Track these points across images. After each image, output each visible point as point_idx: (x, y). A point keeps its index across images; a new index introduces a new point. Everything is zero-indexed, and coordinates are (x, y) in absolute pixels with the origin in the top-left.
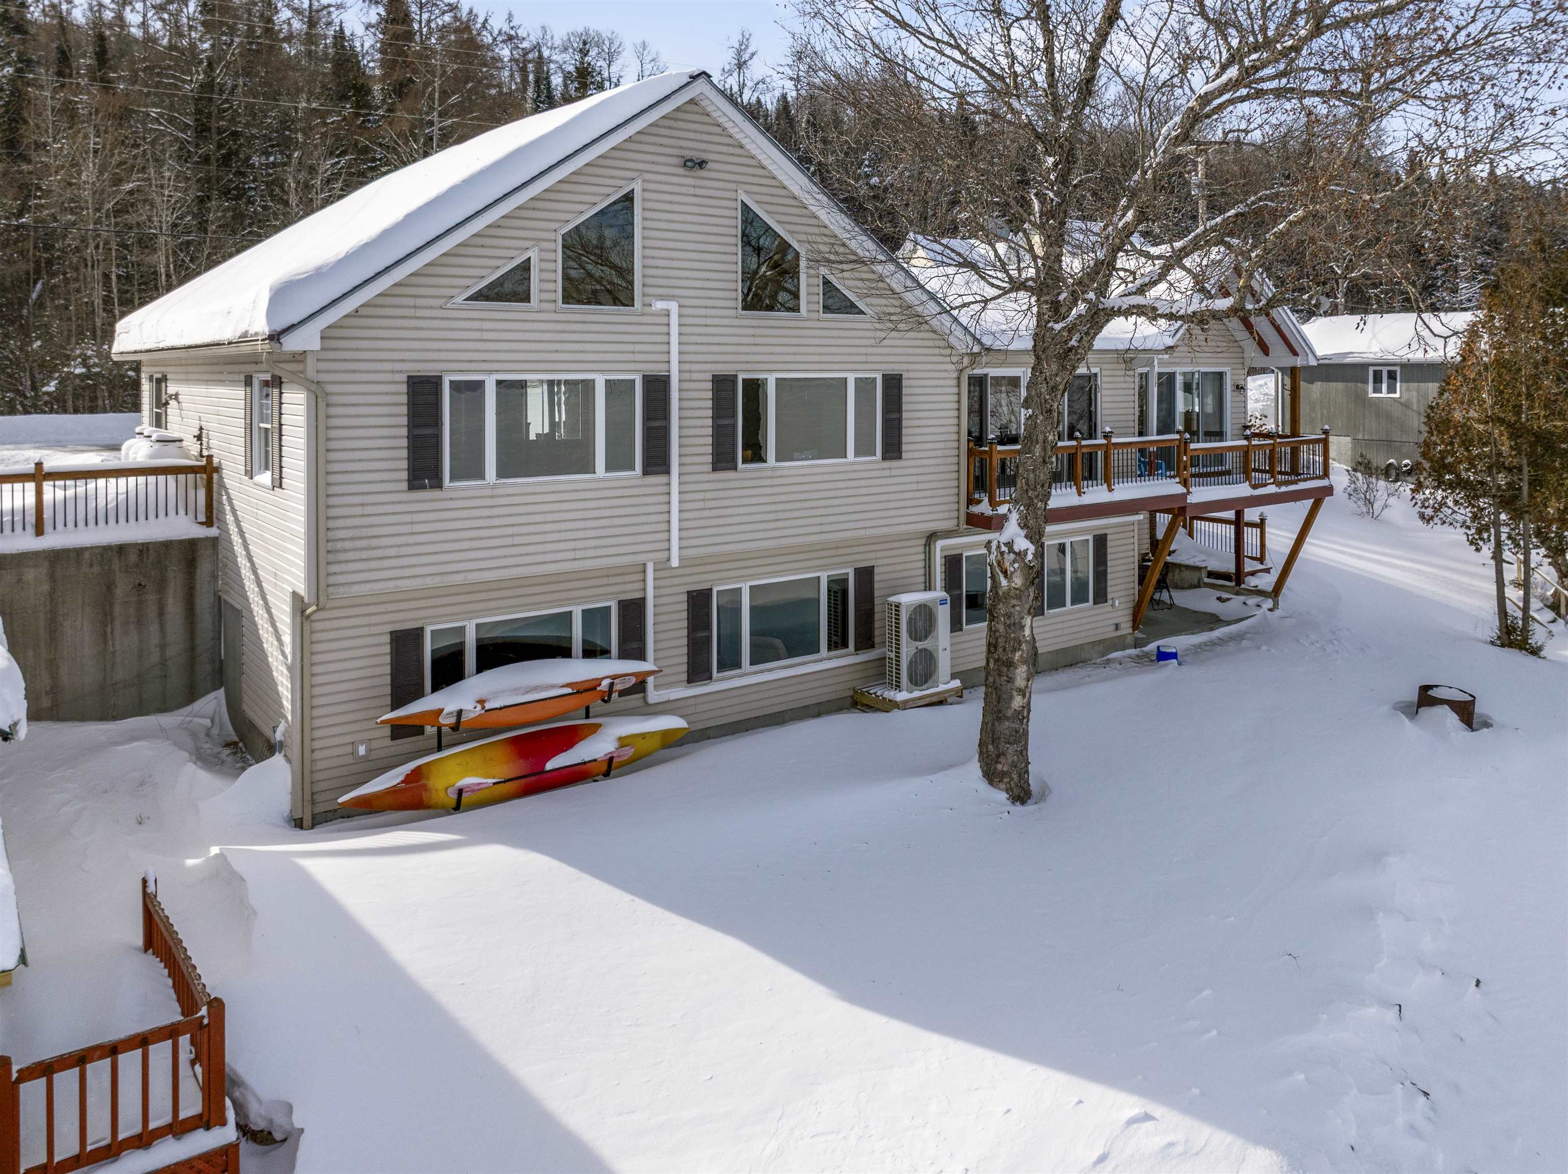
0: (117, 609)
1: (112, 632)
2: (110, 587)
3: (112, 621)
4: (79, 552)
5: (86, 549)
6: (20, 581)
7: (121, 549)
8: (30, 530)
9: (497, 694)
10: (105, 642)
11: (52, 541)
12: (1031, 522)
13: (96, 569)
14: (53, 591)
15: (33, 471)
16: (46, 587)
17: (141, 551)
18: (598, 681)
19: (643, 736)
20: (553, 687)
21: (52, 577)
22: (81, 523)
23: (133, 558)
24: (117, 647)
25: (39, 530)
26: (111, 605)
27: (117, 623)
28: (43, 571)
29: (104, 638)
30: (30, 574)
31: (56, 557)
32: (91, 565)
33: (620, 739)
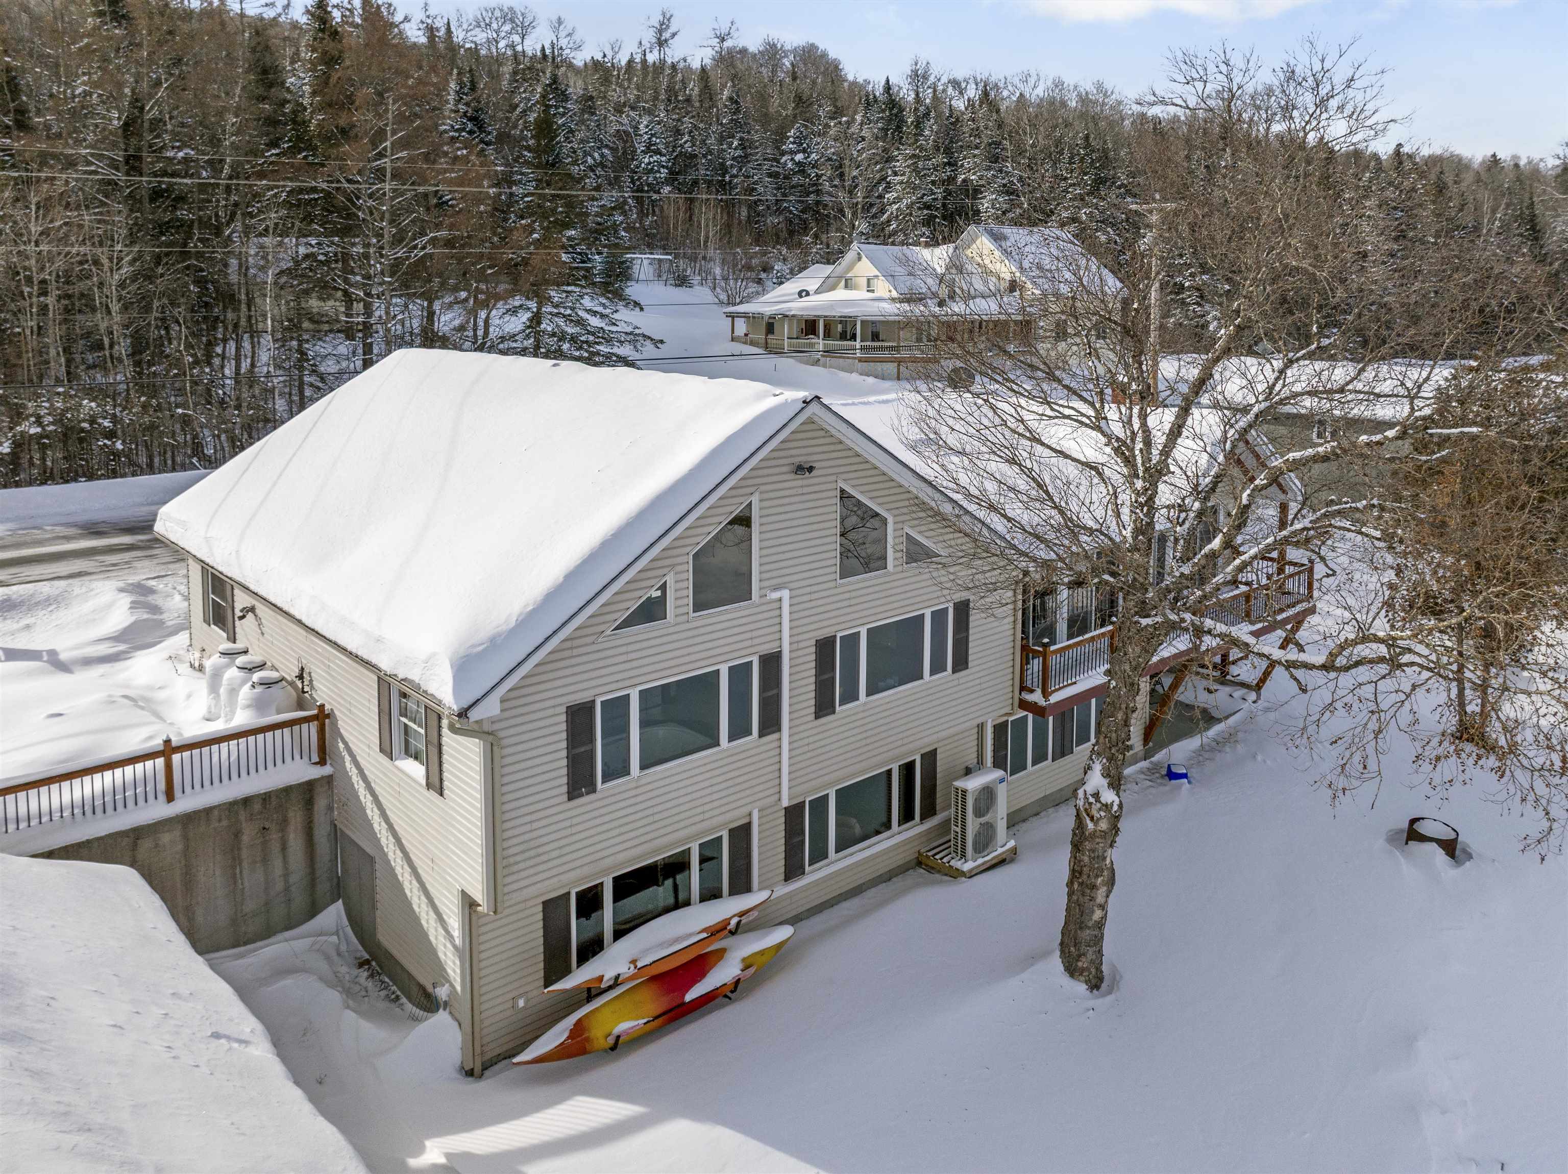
0: (245, 853)
1: (241, 872)
2: (237, 835)
3: (240, 864)
4: (208, 811)
5: (214, 807)
6: (157, 846)
7: (246, 801)
8: (162, 797)
9: (646, 951)
10: (235, 883)
11: (184, 804)
12: (1113, 772)
13: (225, 823)
14: (187, 848)
15: (162, 748)
16: (180, 847)
17: (264, 800)
18: (727, 922)
19: (762, 953)
20: (691, 935)
21: (185, 838)
22: (207, 783)
23: (257, 807)
24: (246, 884)
25: (170, 796)
26: (239, 849)
27: (245, 864)
28: (177, 833)
29: (233, 879)
30: (166, 838)
31: (188, 820)
32: (220, 820)
33: (744, 960)
